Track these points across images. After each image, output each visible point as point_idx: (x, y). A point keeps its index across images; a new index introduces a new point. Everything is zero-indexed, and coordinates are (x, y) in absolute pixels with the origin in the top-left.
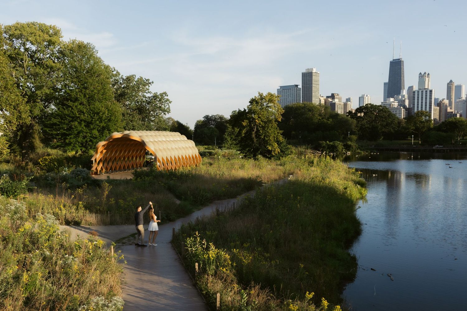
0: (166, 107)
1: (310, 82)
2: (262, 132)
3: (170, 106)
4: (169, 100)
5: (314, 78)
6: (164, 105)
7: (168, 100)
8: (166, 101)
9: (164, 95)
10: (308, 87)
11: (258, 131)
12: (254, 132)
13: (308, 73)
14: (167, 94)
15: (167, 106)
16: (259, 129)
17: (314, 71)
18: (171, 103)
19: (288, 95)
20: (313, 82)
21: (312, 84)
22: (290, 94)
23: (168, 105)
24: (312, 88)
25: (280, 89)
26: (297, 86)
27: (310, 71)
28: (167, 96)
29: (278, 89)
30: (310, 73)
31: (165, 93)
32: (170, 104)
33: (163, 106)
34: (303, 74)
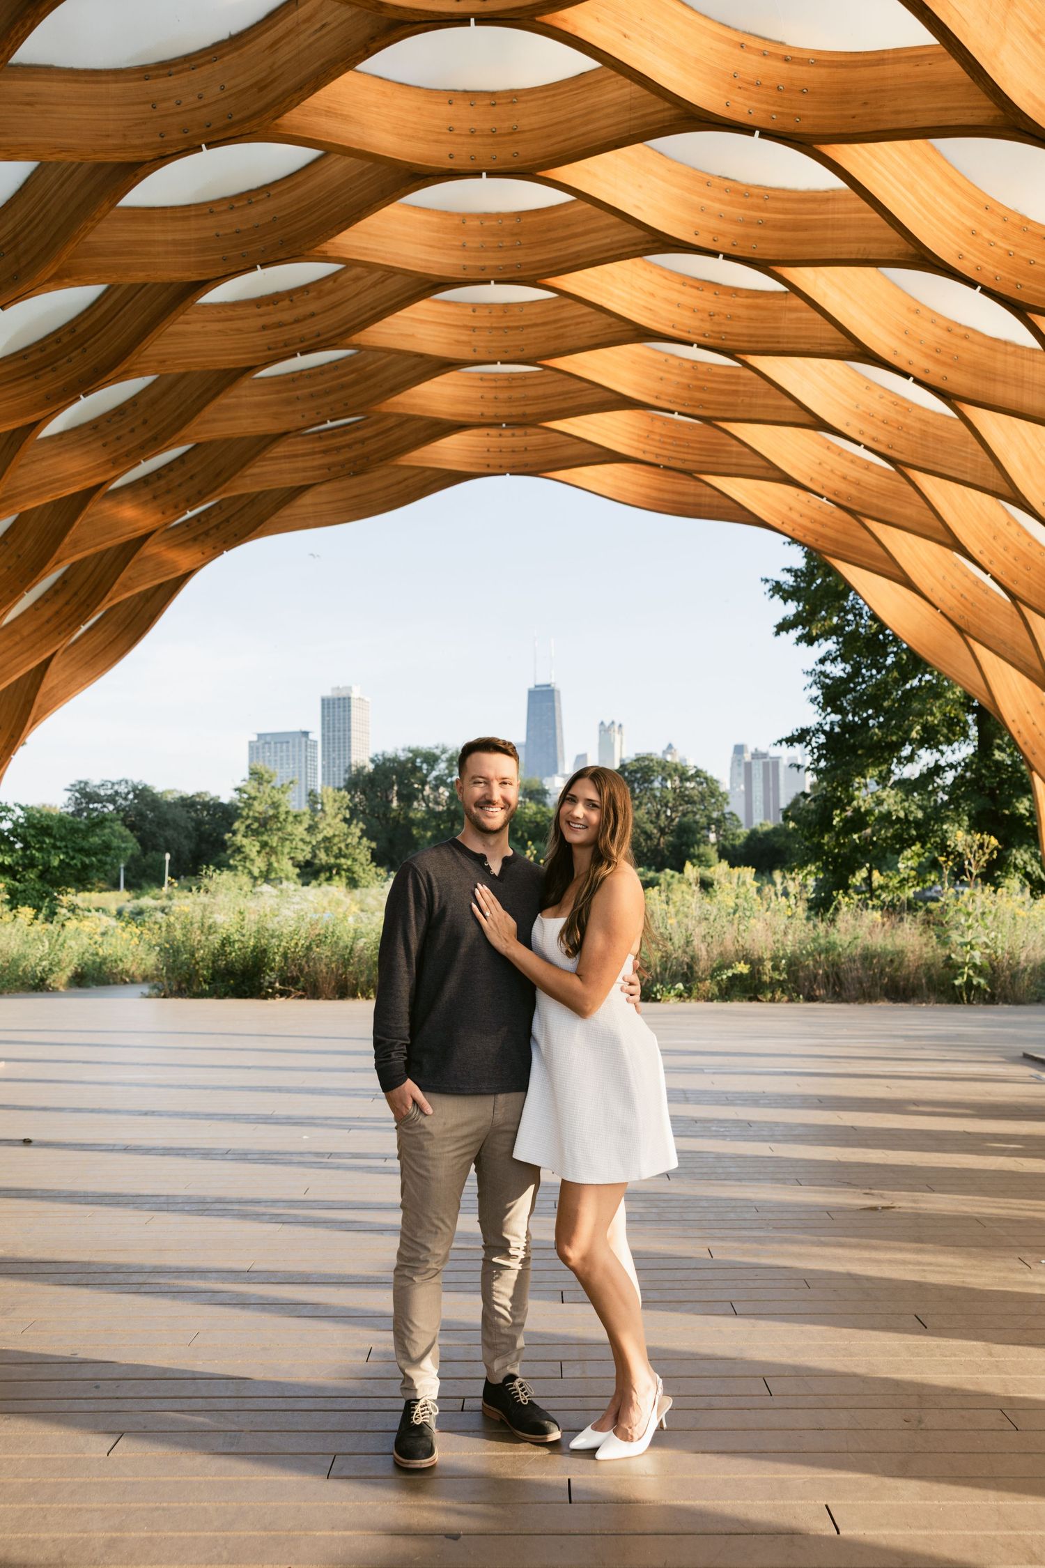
1: (344, 723)
5: (355, 713)
10: (339, 739)
13: (339, 699)
17: (355, 695)
19: (281, 760)
20: (354, 726)
21: (350, 730)
22: (288, 756)
24: (350, 742)
25: (258, 741)
26: (306, 734)
27: (344, 694)
29: (250, 742)
30: (344, 699)
34: (323, 700)
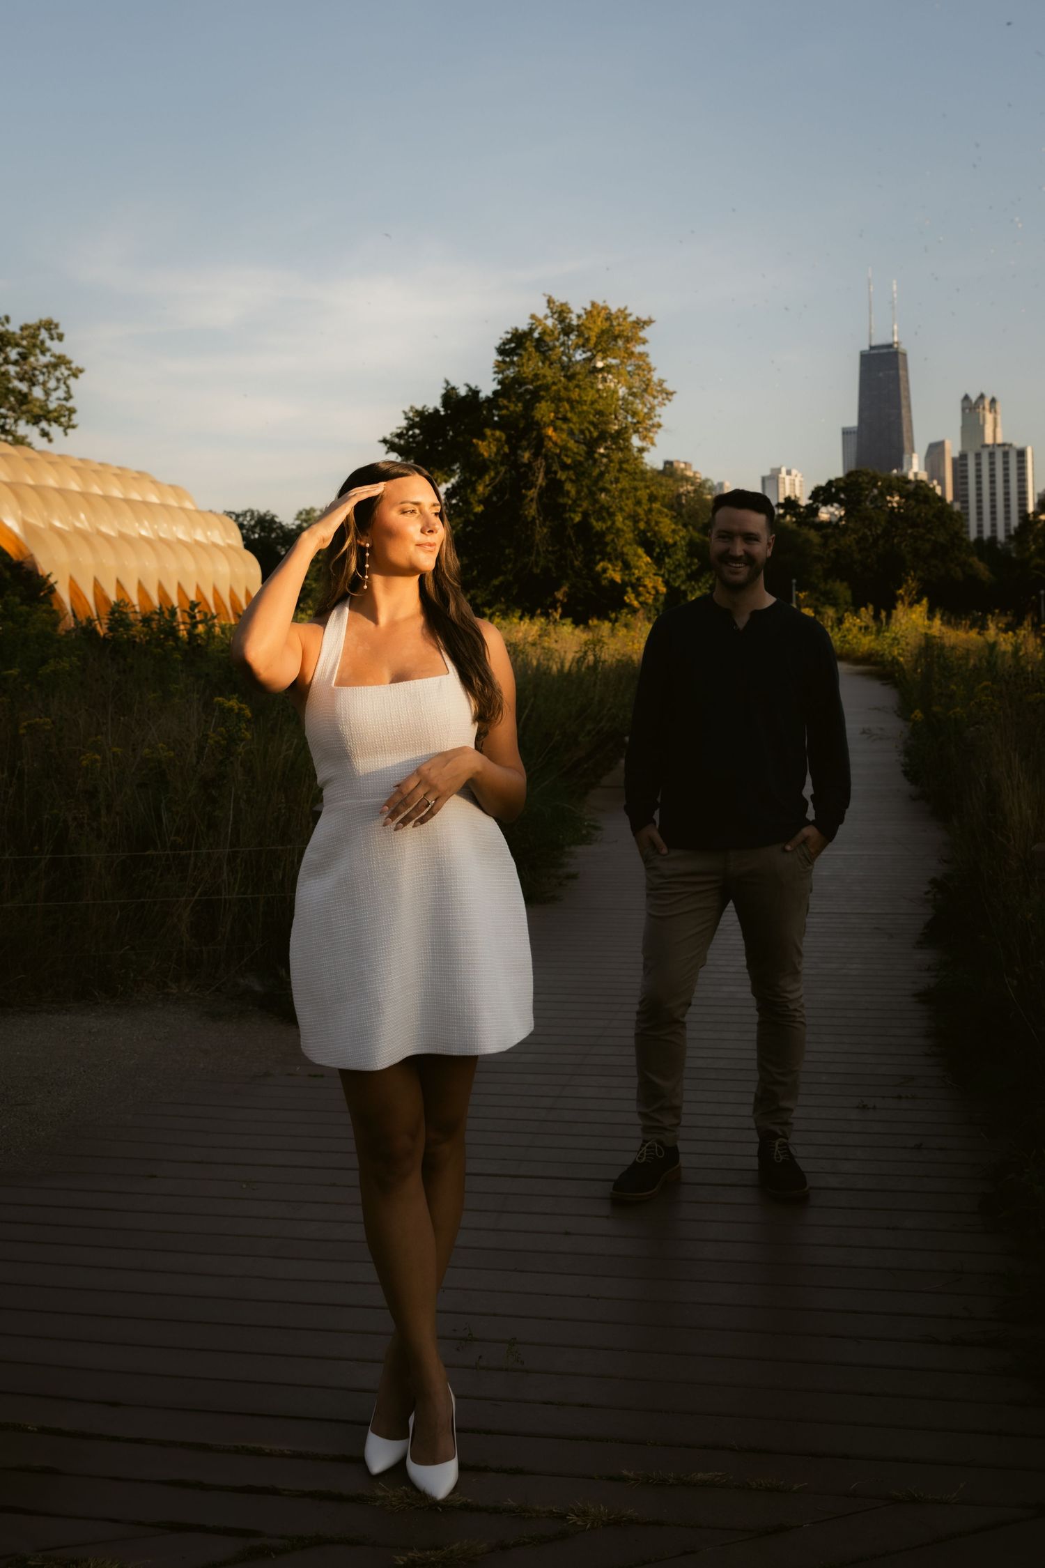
0: (55, 395)
2: (573, 492)
3: (73, 392)
4: (69, 362)
6: (44, 384)
7: (61, 361)
8: (55, 366)
9: (44, 334)
11: (554, 486)
12: (533, 493)
14: (57, 326)
15: (56, 389)
16: (562, 476)
18: (75, 376)
23: (63, 387)
28: (60, 337)
31: (49, 326)
32: (72, 381)
33: (38, 392)
